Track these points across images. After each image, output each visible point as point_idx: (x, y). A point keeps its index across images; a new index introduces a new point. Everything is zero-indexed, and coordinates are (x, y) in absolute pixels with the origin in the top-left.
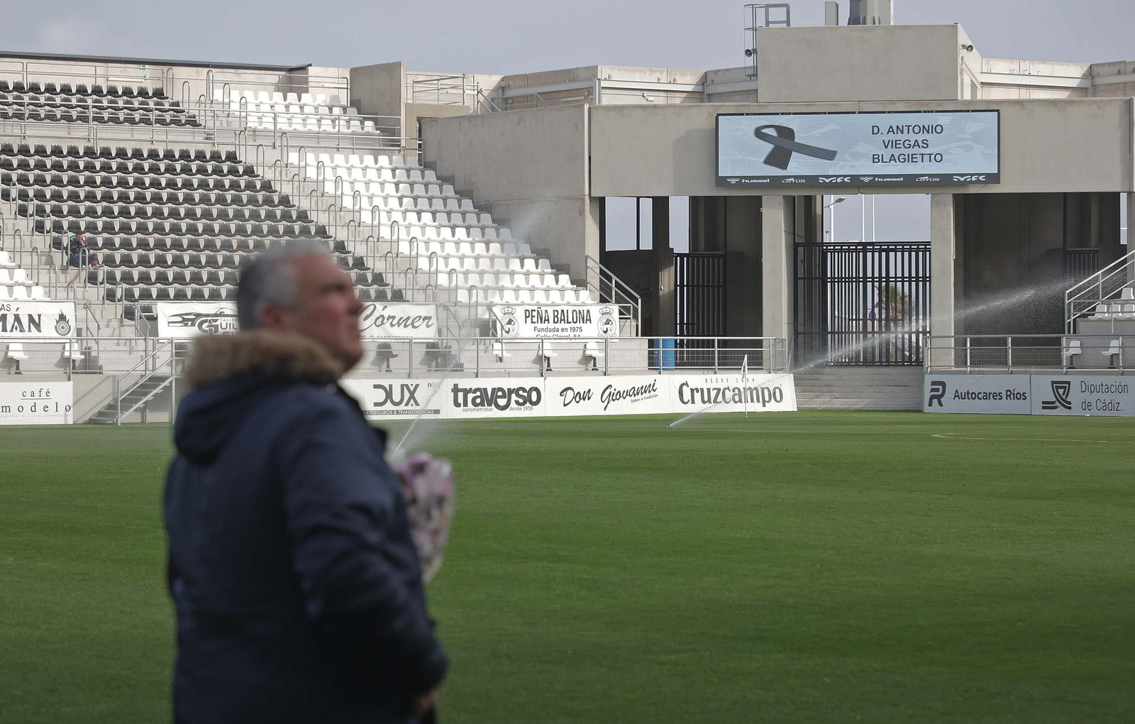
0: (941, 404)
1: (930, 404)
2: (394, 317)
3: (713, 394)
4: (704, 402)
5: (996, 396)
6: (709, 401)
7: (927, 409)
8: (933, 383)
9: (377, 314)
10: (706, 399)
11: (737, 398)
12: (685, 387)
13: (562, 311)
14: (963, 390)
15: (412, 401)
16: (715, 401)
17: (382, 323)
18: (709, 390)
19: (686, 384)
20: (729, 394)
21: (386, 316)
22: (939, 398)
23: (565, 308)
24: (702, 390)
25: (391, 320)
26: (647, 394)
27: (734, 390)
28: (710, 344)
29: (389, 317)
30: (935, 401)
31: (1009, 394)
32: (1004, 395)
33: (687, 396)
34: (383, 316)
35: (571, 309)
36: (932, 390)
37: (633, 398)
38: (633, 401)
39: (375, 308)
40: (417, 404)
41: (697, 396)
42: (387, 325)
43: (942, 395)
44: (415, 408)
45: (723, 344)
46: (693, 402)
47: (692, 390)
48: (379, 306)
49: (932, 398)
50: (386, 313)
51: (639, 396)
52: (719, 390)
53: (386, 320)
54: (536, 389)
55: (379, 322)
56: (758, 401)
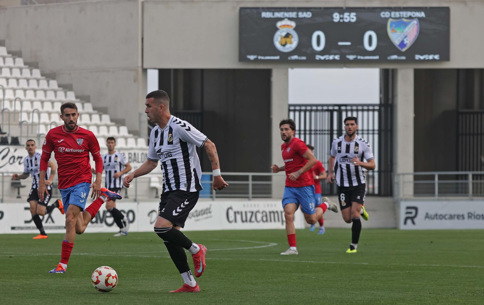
0: (413, 223)
1: (405, 223)
2: (21, 158)
3: (249, 215)
4: (243, 221)
5: (460, 217)
6: (246, 221)
7: (402, 227)
8: (408, 208)
9: (10, 155)
10: (244, 219)
11: (265, 219)
12: (230, 211)
13: (135, 154)
14: (432, 213)
15: (50, 220)
16: (250, 221)
17: (14, 162)
18: (246, 213)
19: (230, 208)
20: (259, 216)
21: (16, 157)
22: (412, 219)
23: (137, 152)
24: (242, 213)
25: (19, 160)
26: (205, 216)
27: (262, 213)
28: (246, 178)
29: (19, 158)
30: (409, 221)
31: (471, 216)
32: (466, 216)
33: (232, 217)
34: (14, 157)
35: (140, 152)
36: (407, 213)
37: (196, 218)
38: (197, 220)
39: (9, 150)
40: (53, 222)
41: (239, 217)
42: (17, 163)
43: (415, 216)
44: (52, 224)
45: (255, 178)
46: (236, 221)
47: (235, 213)
48: (12, 148)
49: (406, 219)
50: (17, 154)
51: (200, 217)
52: (252, 213)
53: (16, 160)
54: (132, 211)
55: (12, 161)
56: (279, 220)
